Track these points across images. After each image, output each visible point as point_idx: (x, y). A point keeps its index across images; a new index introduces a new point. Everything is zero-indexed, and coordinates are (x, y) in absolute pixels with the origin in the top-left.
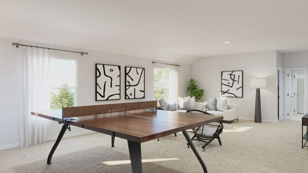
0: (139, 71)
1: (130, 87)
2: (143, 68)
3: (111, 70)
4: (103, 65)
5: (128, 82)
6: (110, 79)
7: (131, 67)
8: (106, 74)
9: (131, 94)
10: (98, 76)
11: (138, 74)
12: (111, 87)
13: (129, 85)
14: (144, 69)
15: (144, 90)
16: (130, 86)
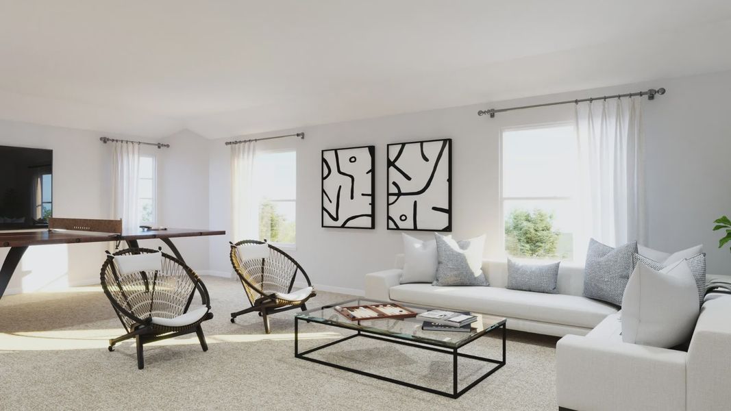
0: (432, 150)
1: (401, 197)
2: (445, 141)
3: (353, 160)
4: (336, 151)
5: (394, 183)
6: (350, 179)
7: (403, 145)
8: (342, 171)
9: (403, 218)
10: (325, 175)
11: (426, 160)
12: (352, 198)
13: (397, 192)
14: (448, 142)
15: (446, 207)
16: (399, 194)
